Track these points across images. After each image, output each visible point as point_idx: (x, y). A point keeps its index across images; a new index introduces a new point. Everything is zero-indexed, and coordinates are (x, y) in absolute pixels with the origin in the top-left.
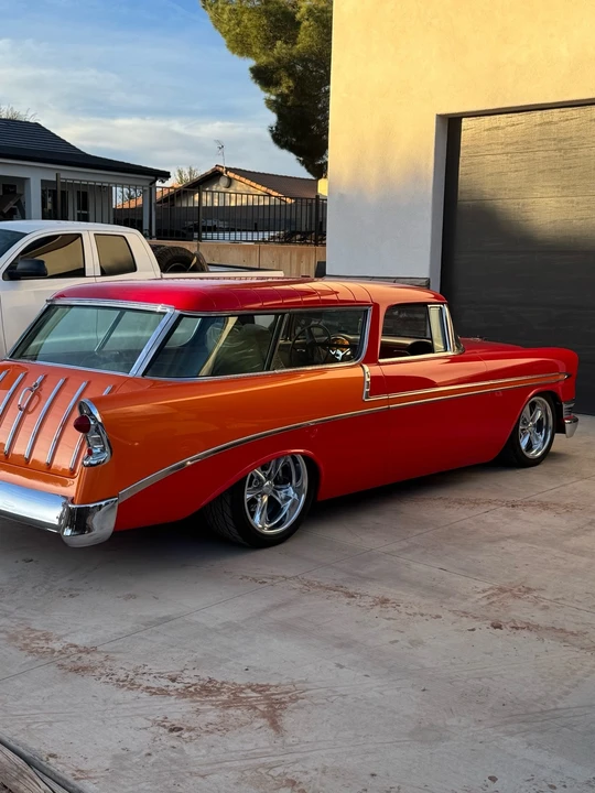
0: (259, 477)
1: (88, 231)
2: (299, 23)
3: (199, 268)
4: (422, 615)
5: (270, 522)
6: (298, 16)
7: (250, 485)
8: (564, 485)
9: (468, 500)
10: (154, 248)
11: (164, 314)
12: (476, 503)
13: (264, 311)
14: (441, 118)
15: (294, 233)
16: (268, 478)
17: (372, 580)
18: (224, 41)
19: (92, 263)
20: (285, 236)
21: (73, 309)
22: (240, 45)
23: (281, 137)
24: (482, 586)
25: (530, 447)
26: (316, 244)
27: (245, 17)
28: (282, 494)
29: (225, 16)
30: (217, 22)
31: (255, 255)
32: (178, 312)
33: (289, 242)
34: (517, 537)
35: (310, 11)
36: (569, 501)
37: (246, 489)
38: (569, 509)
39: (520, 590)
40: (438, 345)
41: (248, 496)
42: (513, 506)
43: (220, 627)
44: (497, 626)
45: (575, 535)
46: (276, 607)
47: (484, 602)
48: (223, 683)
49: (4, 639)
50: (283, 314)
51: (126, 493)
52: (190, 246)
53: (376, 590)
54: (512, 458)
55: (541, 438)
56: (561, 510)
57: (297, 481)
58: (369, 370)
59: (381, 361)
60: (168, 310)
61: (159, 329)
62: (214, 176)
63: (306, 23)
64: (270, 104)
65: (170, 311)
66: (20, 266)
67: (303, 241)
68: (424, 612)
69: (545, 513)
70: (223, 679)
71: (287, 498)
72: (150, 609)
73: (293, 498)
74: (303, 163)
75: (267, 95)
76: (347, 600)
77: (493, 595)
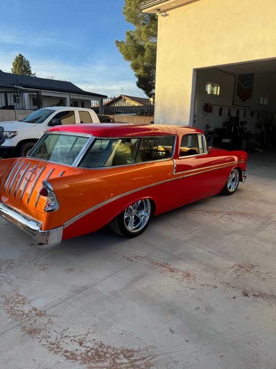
0: (130, 208)
1: (76, 110)
2: (145, 49)
3: (113, 122)
4: (208, 286)
5: (135, 226)
6: (145, 47)
7: (126, 212)
8: (246, 204)
9: (211, 211)
10: (98, 116)
11: (89, 138)
12: (215, 213)
13: (133, 137)
14: (194, 70)
15: (143, 113)
16: (134, 209)
17: (180, 259)
18: (123, 56)
19: (78, 120)
20: (141, 114)
21: (54, 136)
22: (128, 57)
23: (139, 85)
24: (231, 263)
25: (230, 187)
26: (150, 116)
27: (129, 48)
28: (140, 214)
29: (123, 48)
30: (121, 50)
31: (131, 119)
32: (94, 137)
33: (142, 116)
34: (236, 232)
35: (148, 46)
36: (251, 212)
37: (125, 213)
38: (252, 216)
39: (248, 267)
40: (201, 151)
41: (126, 217)
42: (230, 214)
43: (110, 295)
44: (246, 295)
45: (260, 230)
46: (137, 279)
47: (235, 276)
48: (108, 347)
49: (2, 302)
50: (141, 139)
51: (68, 224)
52: (111, 116)
53: (183, 266)
54: (225, 192)
55: (234, 184)
56: (249, 217)
57: (146, 208)
58: (176, 162)
59: (180, 157)
60: (90, 136)
61: (87, 144)
62: (120, 98)
63: (147, 49)
64: (136, 75)
65: (91, 136)
66: (53, 121)
67: (146, 115)
68: (208, 283)
69: (243, 218)
70: (109, 344)
71: (142, 216)
72: (78, 279)
73: (145, 215)
74: (146, 93)
75: (135, 73)
76: (171, 274)
77: (237, 270)
